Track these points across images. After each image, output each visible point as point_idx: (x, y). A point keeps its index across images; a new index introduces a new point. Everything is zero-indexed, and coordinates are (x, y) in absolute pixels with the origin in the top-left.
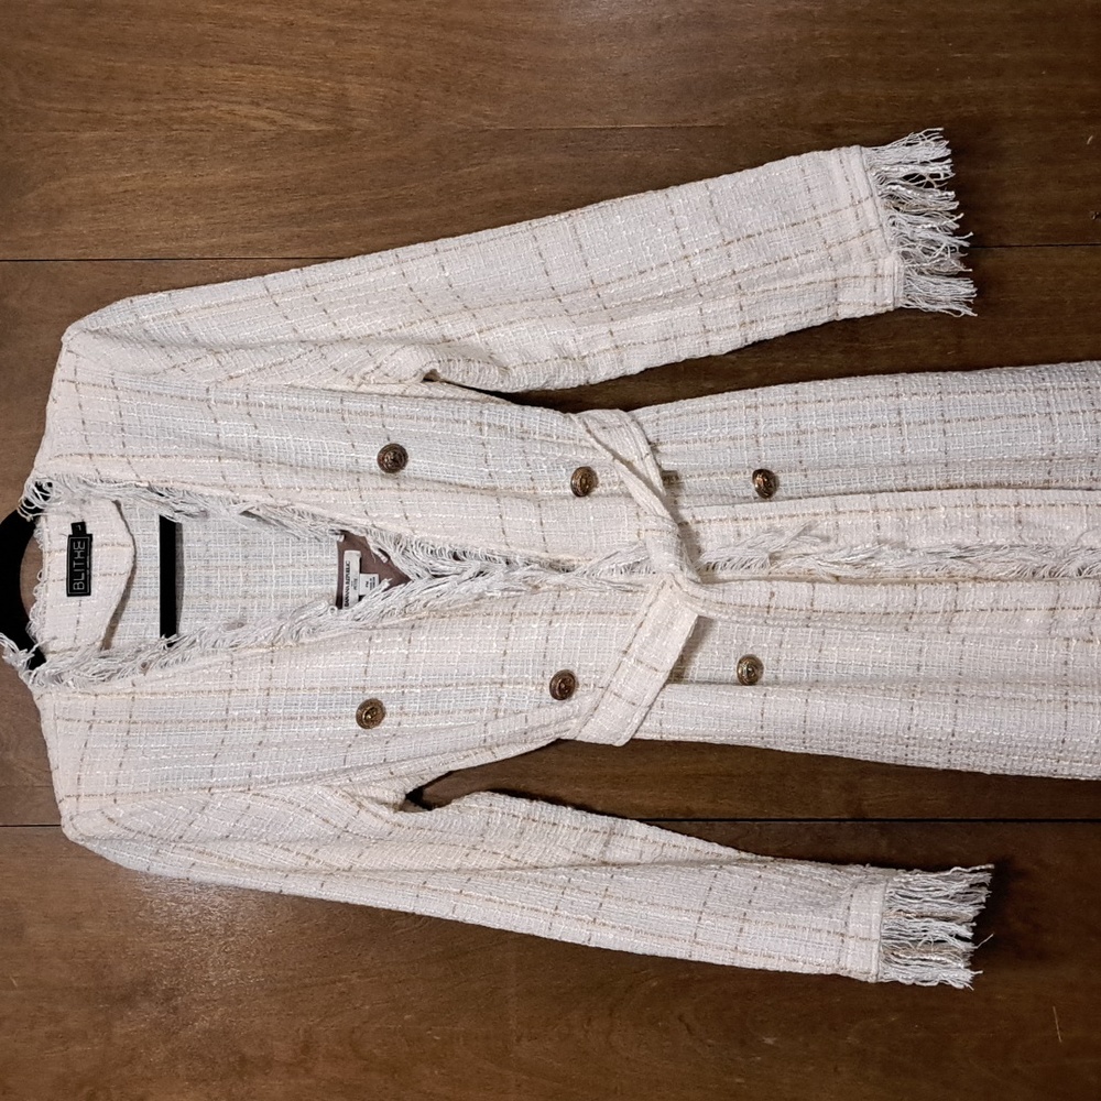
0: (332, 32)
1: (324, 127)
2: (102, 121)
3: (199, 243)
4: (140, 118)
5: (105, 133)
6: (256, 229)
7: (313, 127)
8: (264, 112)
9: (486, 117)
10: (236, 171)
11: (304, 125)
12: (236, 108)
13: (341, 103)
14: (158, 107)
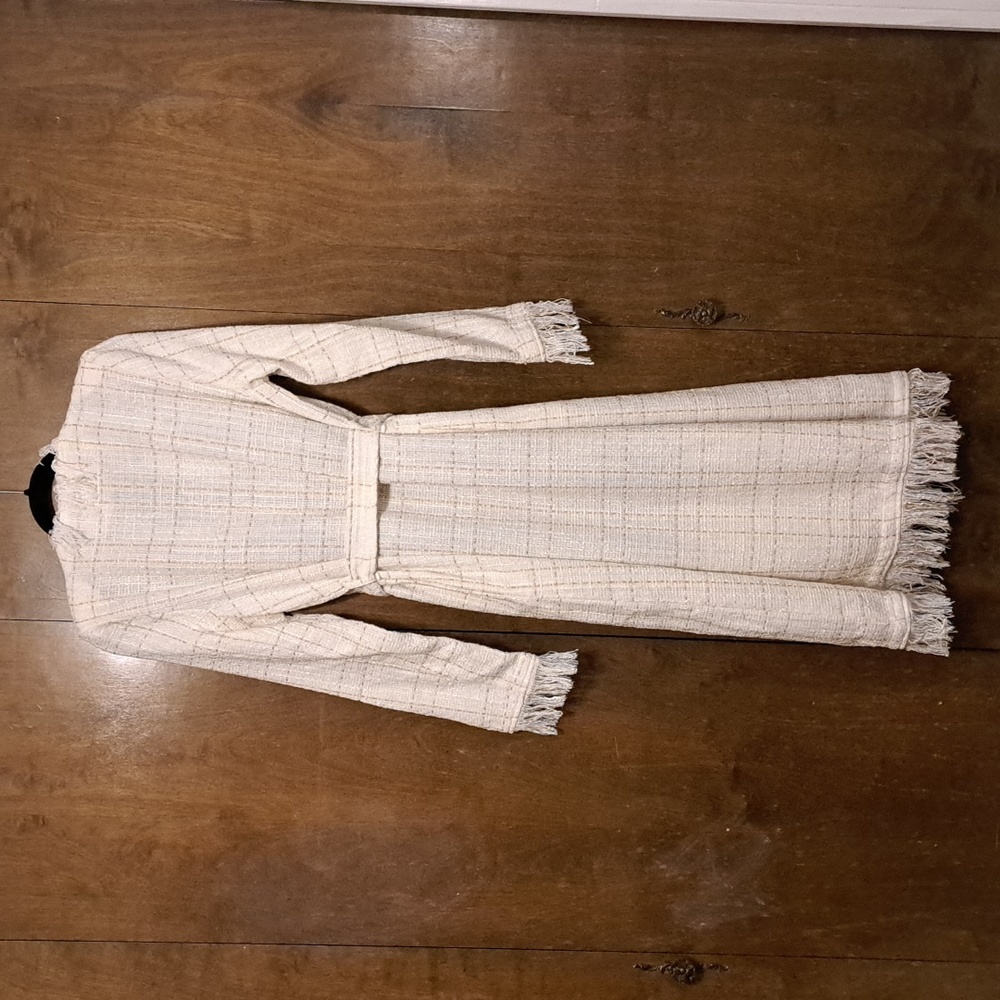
0: (242, 184)
1: (237, 238)
2: (109, 227)
3: (163, 298)
4: (132, 227)
5: (112, 233)
6: (195, 292)
7: (229, 237)
8: (204, 227)
9: (328, 238)
10: (186, 259)
11: (226, 236)
12: (186, 223)
13: (247, 225)
14: (142, 221)
